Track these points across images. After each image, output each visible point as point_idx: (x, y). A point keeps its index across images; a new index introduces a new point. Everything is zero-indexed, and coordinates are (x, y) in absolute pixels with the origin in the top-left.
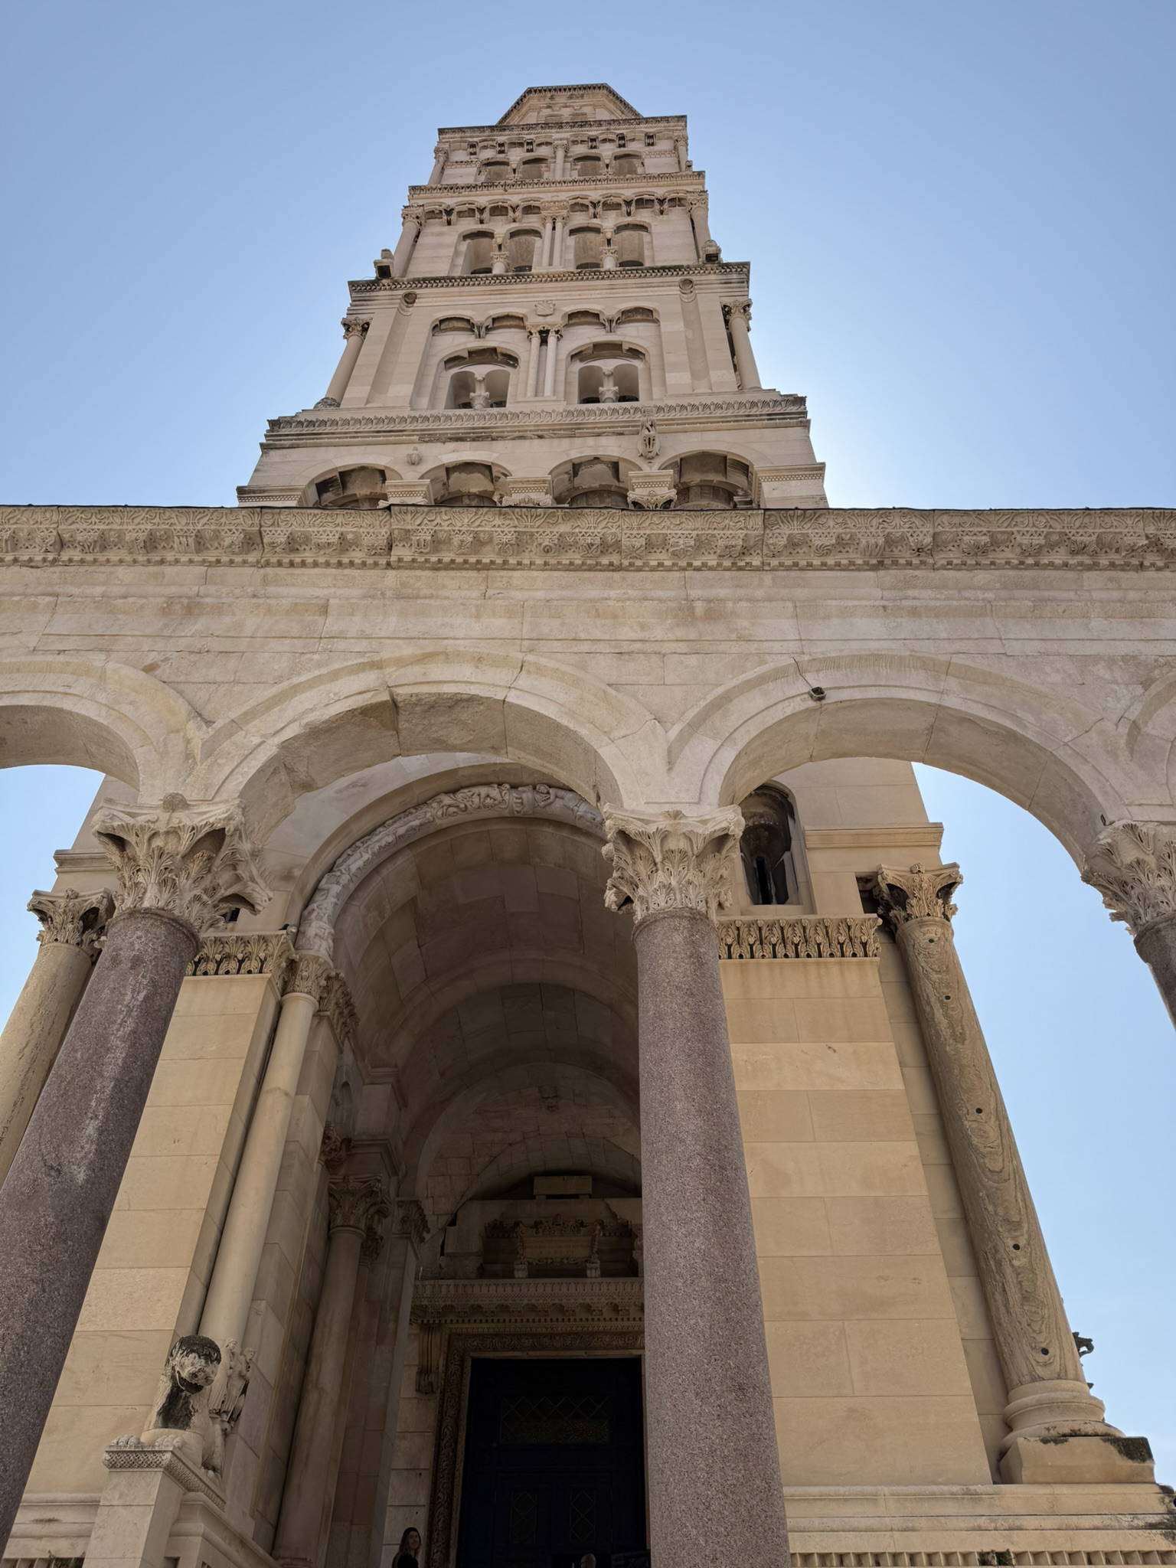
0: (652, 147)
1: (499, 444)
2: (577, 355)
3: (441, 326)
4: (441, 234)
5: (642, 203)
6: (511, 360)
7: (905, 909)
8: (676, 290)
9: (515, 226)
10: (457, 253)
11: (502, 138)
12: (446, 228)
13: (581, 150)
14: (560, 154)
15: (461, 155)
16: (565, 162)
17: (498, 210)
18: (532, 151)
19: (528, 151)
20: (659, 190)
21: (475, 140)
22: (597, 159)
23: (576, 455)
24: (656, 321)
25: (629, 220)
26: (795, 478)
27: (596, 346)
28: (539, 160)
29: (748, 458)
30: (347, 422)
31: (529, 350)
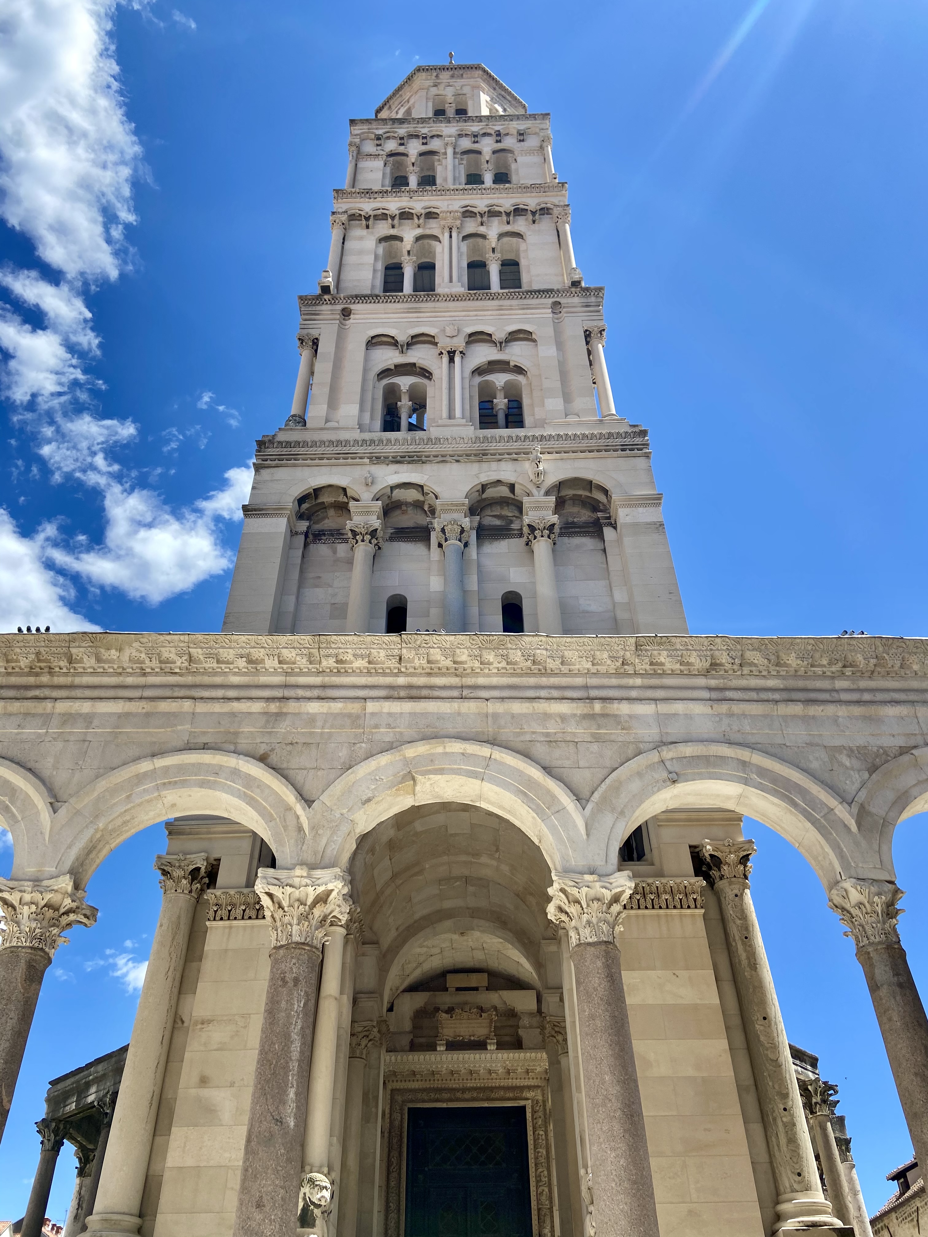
0: (522, 143)
1: (427, 467)
2: (476, 371)
3: (374, 342)
4: (361, 238)
5: (518, 211)
6: (426, 374)
7: (720, 870)
8: (549, 313)
9: (419, 232)
10: (376, 261)
11: (402, 131)
12: (364, 232)
13: (466, 144)
14: (450, 151)
15: (369, 147)
16: (454, 158)
17: (406, 215)
18: (426, 144)
19: (423, 144)
20: (532, 202)
21: (380, 132)
22: (479, 153)
23: (484, 478)
24: (534, 341)
25: (508, 228)
26: (640, 505)
27: (490, 363)
28: (432, 153)
29: (608, 485)
30: (314, 444)
31: (441, 368)
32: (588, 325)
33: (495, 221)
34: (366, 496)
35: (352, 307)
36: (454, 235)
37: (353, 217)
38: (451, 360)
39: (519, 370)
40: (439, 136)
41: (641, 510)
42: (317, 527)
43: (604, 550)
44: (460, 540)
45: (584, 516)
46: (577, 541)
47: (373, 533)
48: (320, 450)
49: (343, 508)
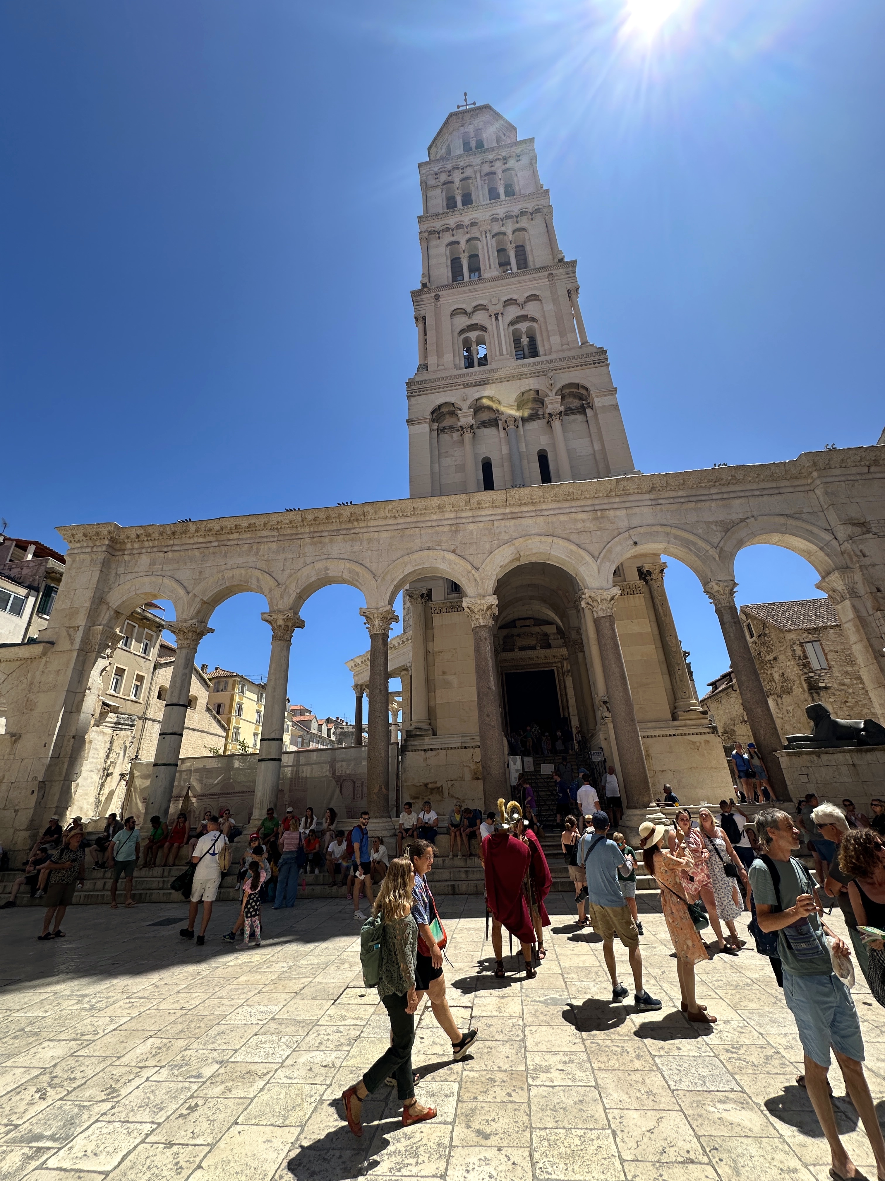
0: (519, 162)
1: (493, 386)
2: (512, 323)
3: (454, 313)
4: (437, 246)
5: (523, 213)
6: (484, 329)
7: (651, 576)
8: (547, 281)
9: (468, 236)
10: (446, 260)
11: (448, 166)
12: (438, 241)
13: (486, 168)
14: (478, 175)
15: (433, 181)
16: (481, 180)
17: (459, 227)
19: (462, 173)
20: (530, 206)
21: (436, 169)
22: (494, 173)
23: (523, 390)
24: (540, 300)
26: (606, 395)
28: (467, 178)
29: (588, 385)
30: (435, 380)
31: (492, 324)
32: (569, 286)
33: (510, 221)
34: (465, 406)
35: (440, 293)
36: (488, 235)
37: (430, 233)
38: (497, 319)
39: (533, 320)
40: (470, 166)
41: (606, 398)
42: (442, 425)
43: (587, 422)
44: (515, 425)
45: (575, 403)
46: (572, 417)
47: (471, 427)
48: (438, 383)
49: (453, 414)
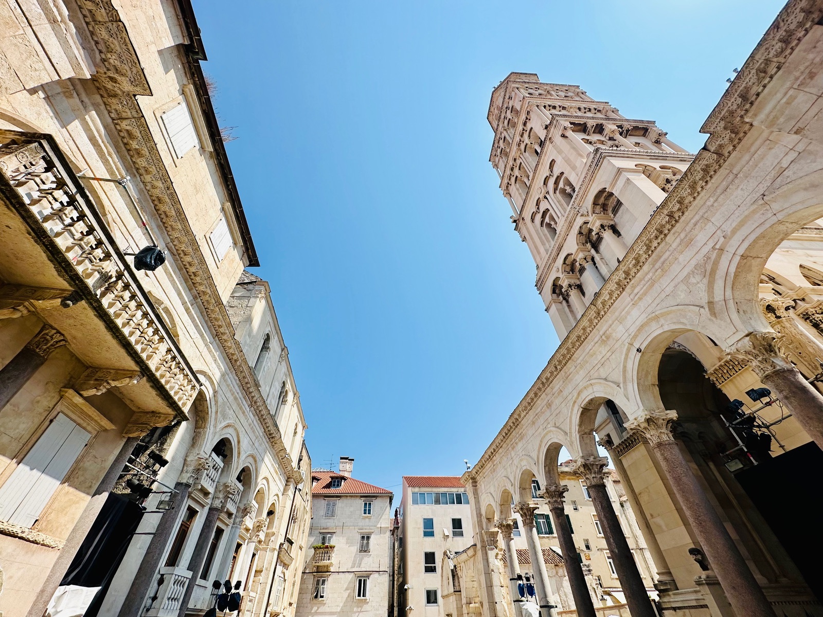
1: (564, 246)
2: (555, 190)
3: (533, 220)
4: (512, 190)
5: (525, 124)
6: (548, 210)
8: (551, 145)
9: (517, 168)
10: (518, 189)
12: (512, 187)
13: (506, 122)
15: (497, 159)
17: (512, 168)
23: (576, 232)
24: (556, 160)
25: (528, 131)
27: (555, 183)
29: (603, 187)
30: (543, 272)
31: (548, 204)
32: (560, 133)
33: (524, 136)
34: (560, 275)
35: (522, 217)
37: (507, 187)
38: (547, 198)
39: (562, 173)
41: (618, 182)
44: (587, 262)
47: (569, 286)
48: (545, 273)
